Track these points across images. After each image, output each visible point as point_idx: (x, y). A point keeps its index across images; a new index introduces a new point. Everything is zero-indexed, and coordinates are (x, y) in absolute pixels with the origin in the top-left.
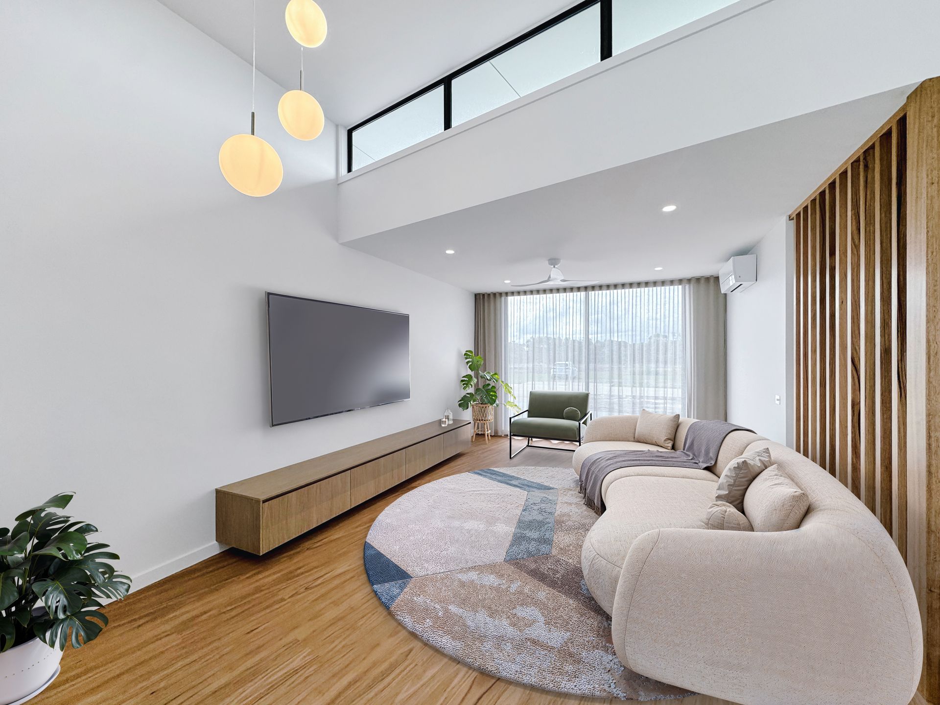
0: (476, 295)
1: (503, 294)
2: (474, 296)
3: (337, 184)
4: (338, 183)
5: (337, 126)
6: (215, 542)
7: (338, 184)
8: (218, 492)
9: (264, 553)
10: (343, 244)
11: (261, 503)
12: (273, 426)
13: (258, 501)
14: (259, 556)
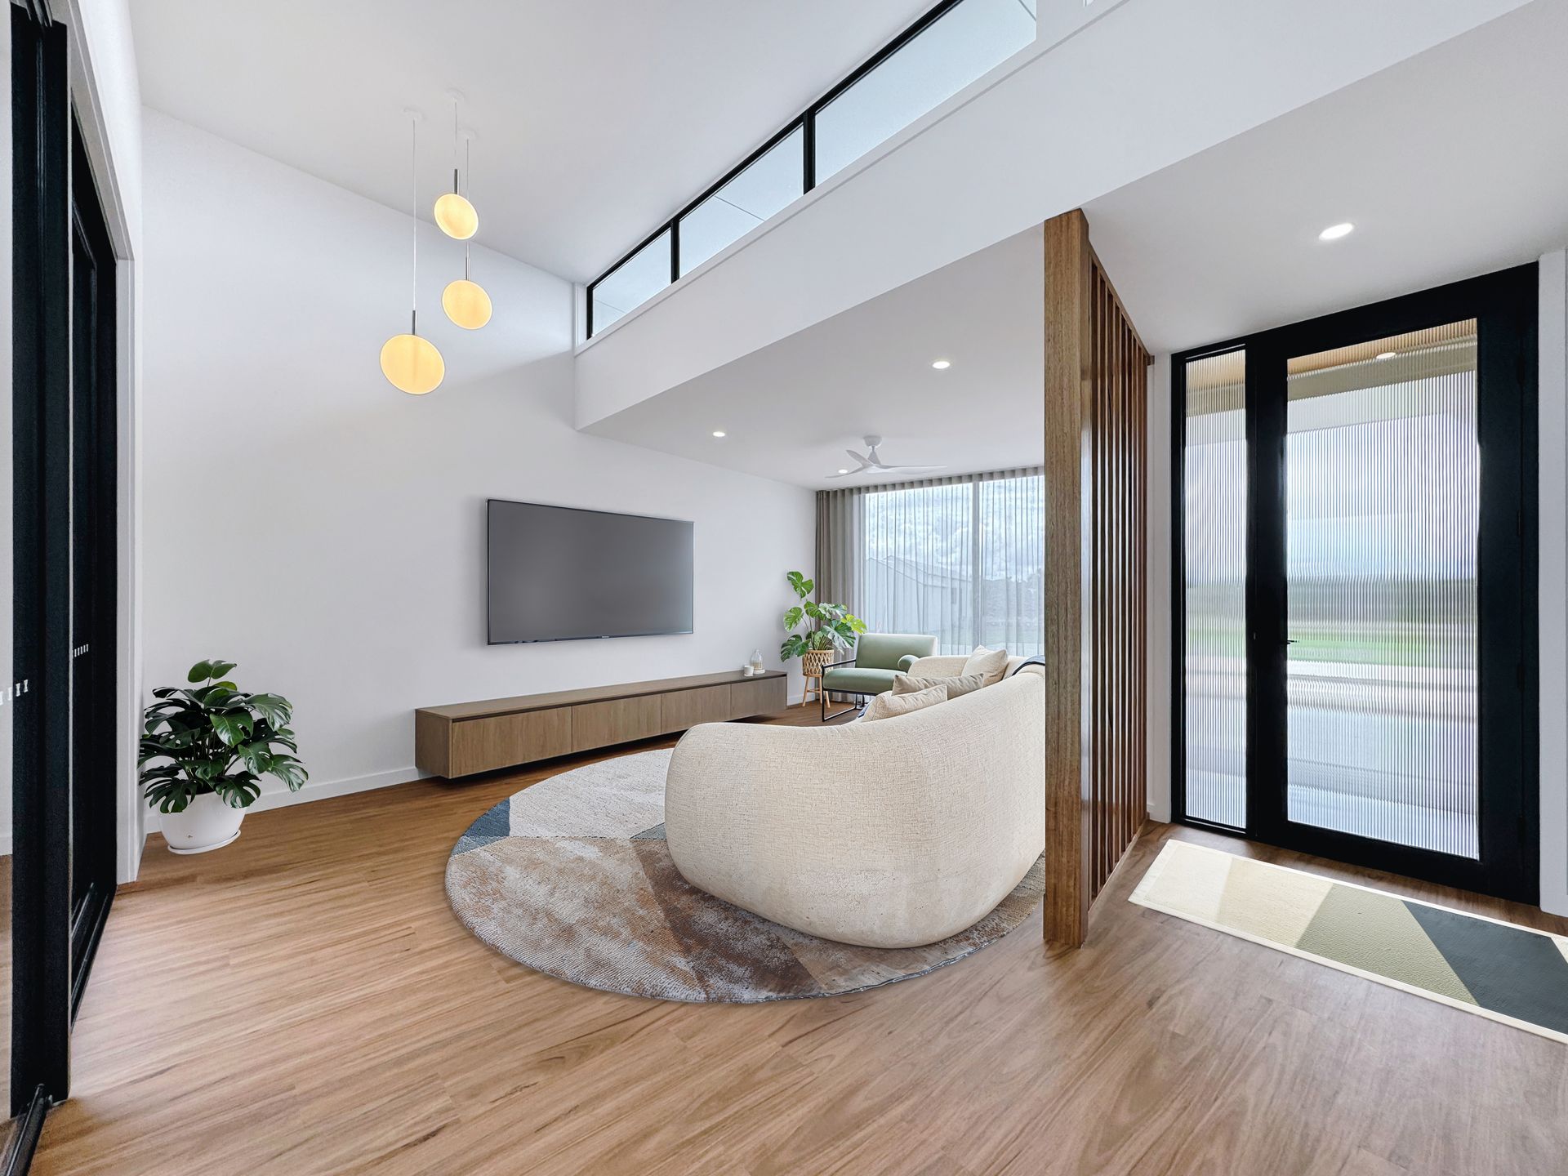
0: (817, 493)
1: (854, 491)
2: (815, 494)
3: (573, 357)
4: (575, 354)
5: (573, 284)
6: (415, 767)
7: (576, 357)
8: (417, 711)
9: (454, 777)
10: (583, 431)
11: (451, 721)
12: (489, 643)
13: (446, 719)
14: (447, 779)
